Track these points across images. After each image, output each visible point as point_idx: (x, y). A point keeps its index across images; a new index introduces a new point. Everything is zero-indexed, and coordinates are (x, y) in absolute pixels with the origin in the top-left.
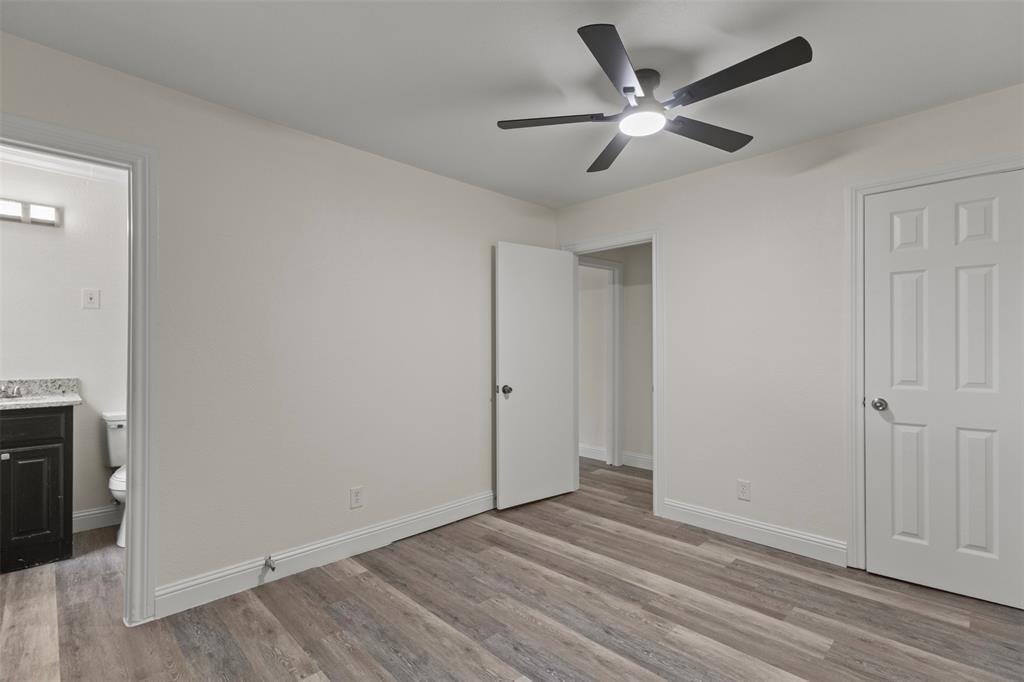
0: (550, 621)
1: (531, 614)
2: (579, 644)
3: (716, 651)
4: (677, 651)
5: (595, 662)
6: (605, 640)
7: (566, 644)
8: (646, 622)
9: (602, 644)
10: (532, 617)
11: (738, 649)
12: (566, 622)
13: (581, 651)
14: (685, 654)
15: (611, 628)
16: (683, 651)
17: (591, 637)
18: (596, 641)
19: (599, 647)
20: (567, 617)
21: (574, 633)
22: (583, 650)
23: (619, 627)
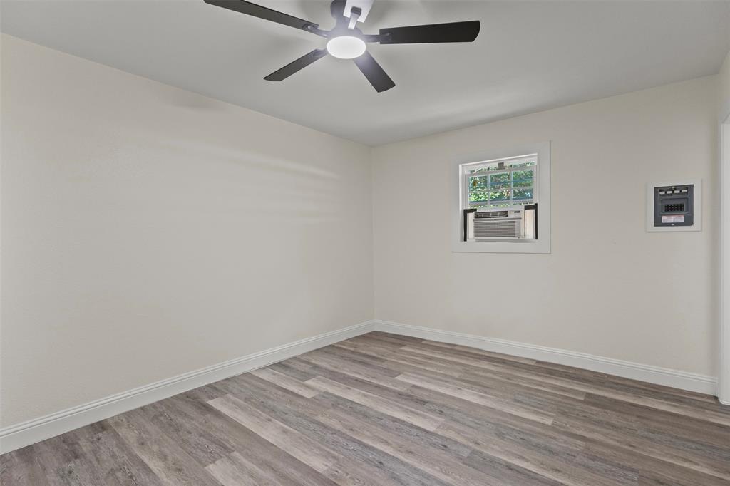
0: (429, 470)
1: (449, 478)
2: (402, 452)
3: (305, 453)
4: (332, 452)
5: (390, 441)
6: (383, 457)
7: (412, 453)
8: (347, 474)
9: (386, 454)
10: (448, 475)
11: (289, 455)
12: (416, 470)
13: (400, 448)
14: (328, 450)
15: (378, 467)
16: (328, 452)
17: (394, 458)
18: (390, 455)
19: (388, 452)
20: (416, 477)
21: (407, 461)
22: (399, 449)
23: (371, 469)
